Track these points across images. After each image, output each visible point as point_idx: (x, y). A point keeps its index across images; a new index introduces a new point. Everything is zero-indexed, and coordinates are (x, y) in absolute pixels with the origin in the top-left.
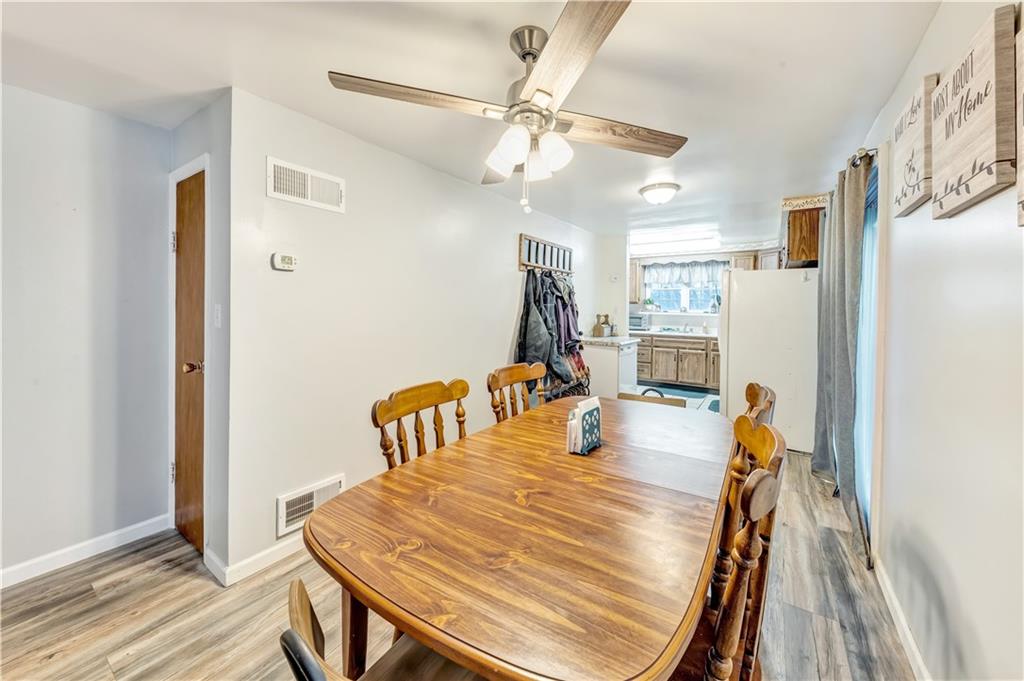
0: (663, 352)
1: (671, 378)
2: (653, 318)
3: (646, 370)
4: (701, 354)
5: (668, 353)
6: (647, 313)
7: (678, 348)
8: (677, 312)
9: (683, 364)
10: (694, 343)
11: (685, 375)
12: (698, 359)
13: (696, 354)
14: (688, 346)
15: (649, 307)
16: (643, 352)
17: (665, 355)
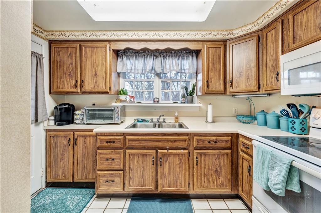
0: (138, 155)
1: (149, 187)
2: (127, 110)
3: (117, 180)
4: (183, 155)
5: (144, 155)
6: (120, 105)
7: (157, 149)
8: (150, 103)
9: (163, 169)
10: (175, 141)
11: (166, 181)
12: (180, 160)
13: (178, 155)
14: (168, 145)
15: (122, 97)
16: (114, 156)
17: (141, 159)
